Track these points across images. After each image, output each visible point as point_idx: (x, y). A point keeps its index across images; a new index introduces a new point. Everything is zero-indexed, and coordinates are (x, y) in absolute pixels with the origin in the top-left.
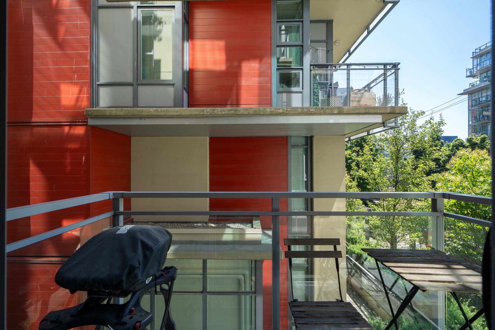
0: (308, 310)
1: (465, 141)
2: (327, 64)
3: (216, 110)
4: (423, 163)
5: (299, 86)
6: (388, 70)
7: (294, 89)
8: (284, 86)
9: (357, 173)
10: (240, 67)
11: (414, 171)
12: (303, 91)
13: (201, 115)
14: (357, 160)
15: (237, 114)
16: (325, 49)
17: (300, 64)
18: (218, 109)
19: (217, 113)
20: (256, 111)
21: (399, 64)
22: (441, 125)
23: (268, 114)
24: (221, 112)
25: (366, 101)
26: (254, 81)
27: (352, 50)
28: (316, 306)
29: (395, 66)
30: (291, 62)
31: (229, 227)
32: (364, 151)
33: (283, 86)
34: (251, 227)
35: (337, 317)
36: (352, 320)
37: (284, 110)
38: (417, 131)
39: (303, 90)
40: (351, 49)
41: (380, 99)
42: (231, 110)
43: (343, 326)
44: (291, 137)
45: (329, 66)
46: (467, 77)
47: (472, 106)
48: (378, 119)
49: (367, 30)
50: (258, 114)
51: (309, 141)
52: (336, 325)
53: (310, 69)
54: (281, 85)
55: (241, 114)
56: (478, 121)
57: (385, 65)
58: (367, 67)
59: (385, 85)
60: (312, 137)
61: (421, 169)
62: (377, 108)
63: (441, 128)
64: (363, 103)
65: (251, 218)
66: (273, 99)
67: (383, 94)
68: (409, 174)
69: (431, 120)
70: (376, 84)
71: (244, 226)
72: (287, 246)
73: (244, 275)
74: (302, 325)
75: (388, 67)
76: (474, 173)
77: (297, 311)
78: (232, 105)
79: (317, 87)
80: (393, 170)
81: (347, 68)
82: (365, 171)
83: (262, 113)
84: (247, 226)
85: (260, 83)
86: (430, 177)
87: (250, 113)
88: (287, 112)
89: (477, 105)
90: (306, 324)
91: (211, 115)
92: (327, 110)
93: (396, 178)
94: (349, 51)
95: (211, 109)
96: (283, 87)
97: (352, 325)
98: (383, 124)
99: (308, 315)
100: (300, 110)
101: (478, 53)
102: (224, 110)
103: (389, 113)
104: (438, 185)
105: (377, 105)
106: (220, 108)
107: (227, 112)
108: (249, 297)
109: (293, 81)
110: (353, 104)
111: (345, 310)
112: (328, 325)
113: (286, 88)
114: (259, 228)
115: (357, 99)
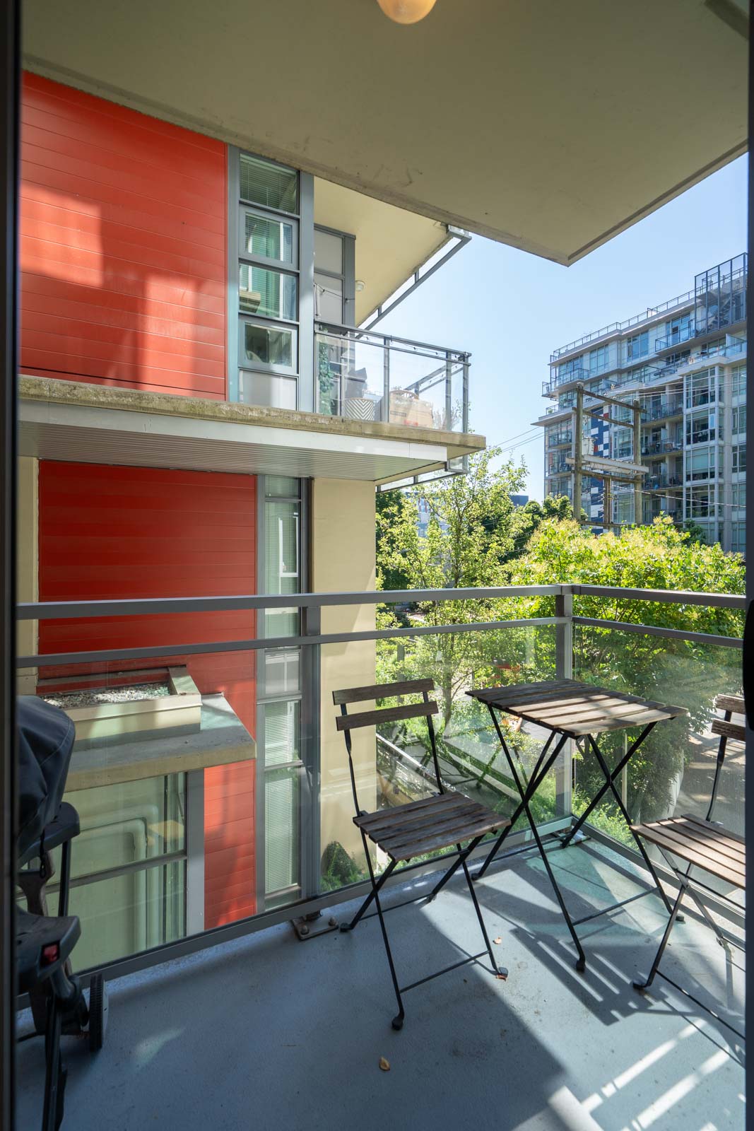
0: (397, 822)
1: (541, 505)
2: (343, 326)
3: (81, 387)
4: (497, 541)
5: (289, 364)
6: (453, 364)
7: (277, 368)
8: (255, 356)
9: (390, 560)
10: (142, 287)
11: (483, 554)
12: (298, 375)
13: (32, 395)
14: (391, 533)
15: (143, 408)
16: (340, 293)
17: (291, 315)
18: (86, 388)
19: (83, 398)
20: (194, 407)
21: (470, 355)
22: (523, 475)
23: (225, 418)
24: (96, 396)
25: (417, 418)
26: (182, 331)
27: (384, 308)
28: (405, 812)
29: (464, 357)
30: (257, 303)
31: (106, 702)
32: (403, 515)
33: (251, 356)
34: (167, 693)
35: (448, 820)
36: (474, 817)
37: (262, 413)
38: (490, 483)
39: (298, 373)
40: (383, 306)
41: (439, 416)
42: (126, 395)
43: (464, 830)
44: (264, 475)
45: (349, 332)
46: (543, 396)
47: (550, 447)
48: (441, 454)
49: (414, 276)
50: (199, 415)
51: (303, 491)
52: (453, 832)
53: (314, 331)
54: (249, 352)
55: (155, 409)
56: (555, 474)
57: (448, 352)
58: (419, 350)
59: (448, 390)
60: (310, 481)
61: (493, 552)
62: (435, 432)
63: (522, 479)
64: (412, 419)
65: (164, 671)
66: (231, 383)
67: (445, 407)
68: (476, 561)
69: (510, 466)
70: (430, 387)
71: (147, 694)
72: (339, 706)
73: (144, 820)
74: (398, 850)
75: (453, 357)
76: (561, 558)
77: (377, 830)
78: (118, 381)
79: (326, 373)
80: (453, 554)
81: (385, 344)
82: (404, 555)
83: (210, 414)
84: (156, 692)
85: (196, 338)
86: (506, 566)
87: (180, 410)
88: (268, 419)
89: (556, 445)
90: (404, 845)
91: (66, 399)
92: (353, 425)
93: (457, 568)
94: (379, 309)
95: (64, 385)
96: (251, 358)
97: (477, 825)
98: (445, 466)
99: (399, 830)
100: (297, 418)
101: (557, 359)
102: (104, 393)
103: (458, 446)
104: (515, 579)
105: (435, 427)
106: (92, 385)
107: (115, 398)
108: (160, 869)
109: (274, 350)
110: (395, 420)
111: (456, 805)
112: (440, 837)
113: (257, 362)
114: (193, 694)
115: (401, 410)
